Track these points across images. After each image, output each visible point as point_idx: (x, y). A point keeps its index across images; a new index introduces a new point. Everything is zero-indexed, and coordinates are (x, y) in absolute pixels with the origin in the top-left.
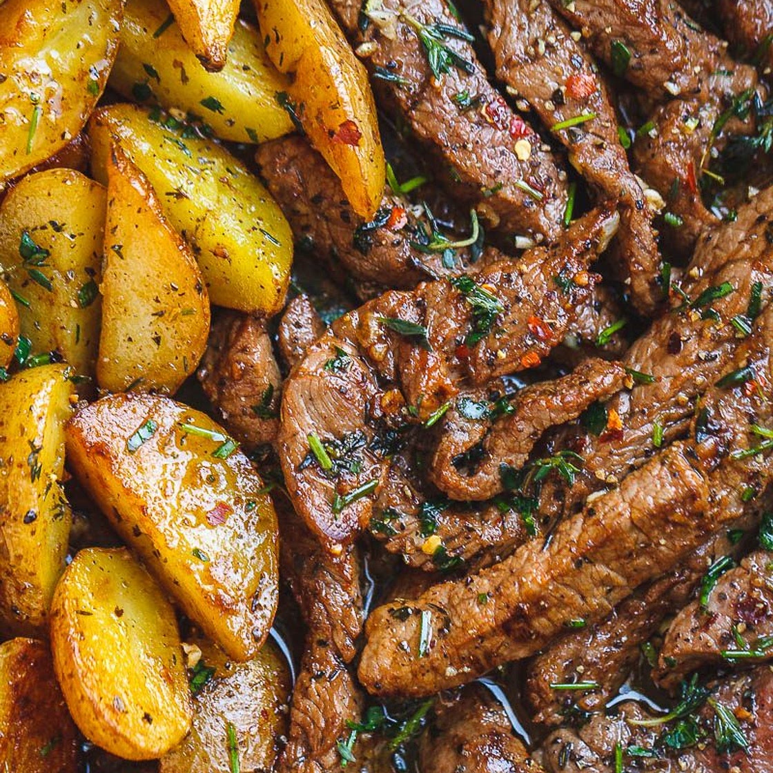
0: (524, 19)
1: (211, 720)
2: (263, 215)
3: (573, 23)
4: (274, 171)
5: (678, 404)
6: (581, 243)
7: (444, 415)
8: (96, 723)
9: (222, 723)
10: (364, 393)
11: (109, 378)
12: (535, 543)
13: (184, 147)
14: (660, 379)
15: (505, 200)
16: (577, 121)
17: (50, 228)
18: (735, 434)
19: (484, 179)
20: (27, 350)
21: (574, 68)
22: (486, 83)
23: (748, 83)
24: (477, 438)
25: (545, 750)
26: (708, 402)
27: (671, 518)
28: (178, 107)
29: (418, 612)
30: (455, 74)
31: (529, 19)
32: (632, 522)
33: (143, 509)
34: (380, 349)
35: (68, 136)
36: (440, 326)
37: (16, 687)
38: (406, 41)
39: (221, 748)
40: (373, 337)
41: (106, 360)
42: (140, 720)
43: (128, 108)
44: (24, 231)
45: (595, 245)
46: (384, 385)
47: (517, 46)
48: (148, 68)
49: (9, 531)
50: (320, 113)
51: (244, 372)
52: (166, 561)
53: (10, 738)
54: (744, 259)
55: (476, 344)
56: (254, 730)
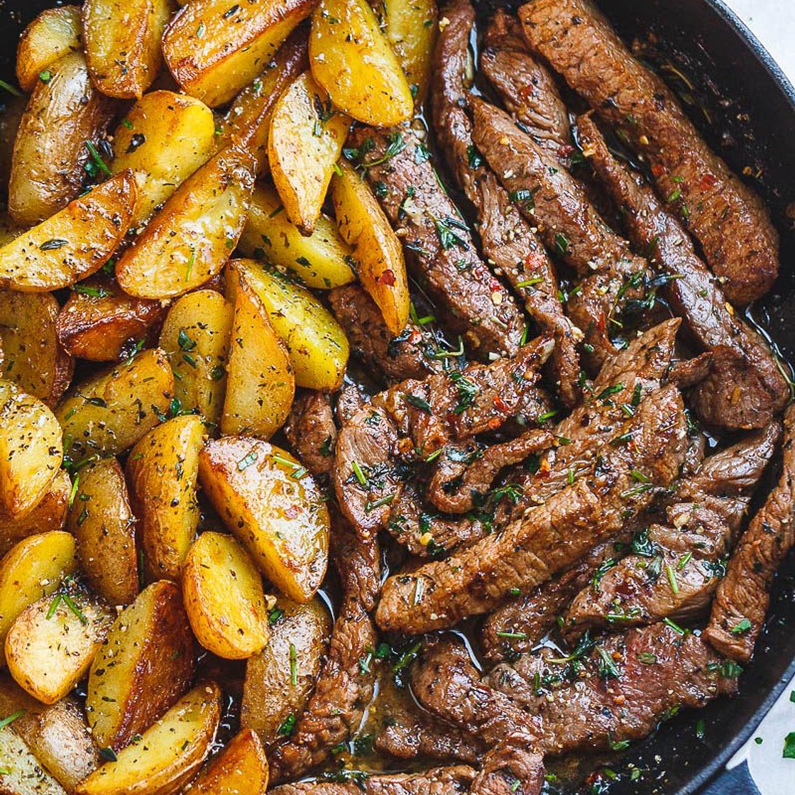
0: (502, 219)
1: (281, 641)
2: (331, 331)
3: (533, 222)
4: (340, 305)
5: (585, 458)
6: (529, 355)
7: (438, 457)
8: (209, 630)
9: (288, 643)
10: (388, 439)
11: (228, 427)
12: (491, 538)
13: (284, 288)
14: (574, 442)
15: (484, 328)
16: (531, 282)
17: (198, 326)
18: (619, 474)
19: (471, 314)
20: (178, 407)
21: (531, 249)
22: (476, 256)
23: (641, 267)
24: (458, 472)
25: (491, 676)
26: (604, 454)
27: (576, 523)
28: (282, 265)
29: (415, 580)
30: (457, 249)
31: (506, 219)
32: (552, 525)
33: (245, 505)
34: (400, 413)
35: (212, 273)
36: (438, 401)
37: (158, 611)
38: (428, 228)
39: (286, 659)
40: (396, 406)
41: (227, 415)
42: (236, 632)
43: (250, 262)
44: (182, 329)
45: (539, 358)
46: (401, 436)
47: (496, 234)
48: (264, 238)
49: (161, 512)
50: (371, 267)
51: (315, 426)
52: (258, 539)
53: (153, 644)
54: (632, 370)
55: (460, 414)
56: (307, 651)
